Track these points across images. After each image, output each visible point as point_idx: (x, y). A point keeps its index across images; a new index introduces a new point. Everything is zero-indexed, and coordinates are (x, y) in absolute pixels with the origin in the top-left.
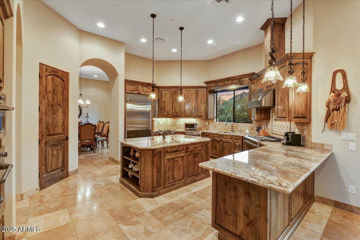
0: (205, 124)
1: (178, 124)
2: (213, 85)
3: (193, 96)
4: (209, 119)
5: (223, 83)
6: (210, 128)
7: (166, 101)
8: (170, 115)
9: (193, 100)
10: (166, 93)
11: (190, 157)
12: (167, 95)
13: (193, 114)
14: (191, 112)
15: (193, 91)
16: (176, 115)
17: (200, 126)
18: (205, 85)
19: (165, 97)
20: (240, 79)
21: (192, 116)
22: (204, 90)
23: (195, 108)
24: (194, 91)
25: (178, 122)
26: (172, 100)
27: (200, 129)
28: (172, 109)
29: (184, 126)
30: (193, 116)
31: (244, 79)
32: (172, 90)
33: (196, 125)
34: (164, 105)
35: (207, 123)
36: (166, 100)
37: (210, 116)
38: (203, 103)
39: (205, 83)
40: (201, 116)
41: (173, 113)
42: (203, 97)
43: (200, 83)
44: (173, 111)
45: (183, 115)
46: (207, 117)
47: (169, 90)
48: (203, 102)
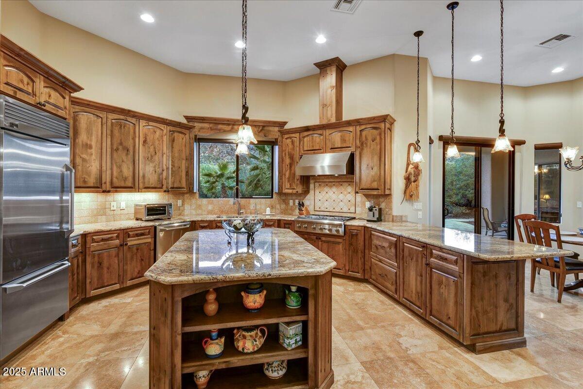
0: (177, 205)
1: (112, 209)
2: (206, 125)
3: (165, 143)
5: (231, 127)
6: (186, 212)
7: (93, 144)
8: (104, 186)
9: (165, 150)
10: (90, 122)
12: (94, 129)
13: (164, 182)
14: (159, 178)
16: (123, 184)
19: (89, 132)
20: (264, 126)
21: (161, 188)
22: (186, 132)
24: (165, 131)
25: (113, 204)
26: (112, 144)
28: (112, 169)
30: (164, 187)
31: (271, 129)
32: (111, 116)
34: (84, 156)
35: (180, 201)
36: (91, 140)
38: (183, 159)
39: (186, 117)
40: (180, 188)
41: (115, 180)
42: (183, 148)
44: (115, 174)
45: (141, 185)
46: (191, 189)
47: (103, 115)
48: (185, 158)
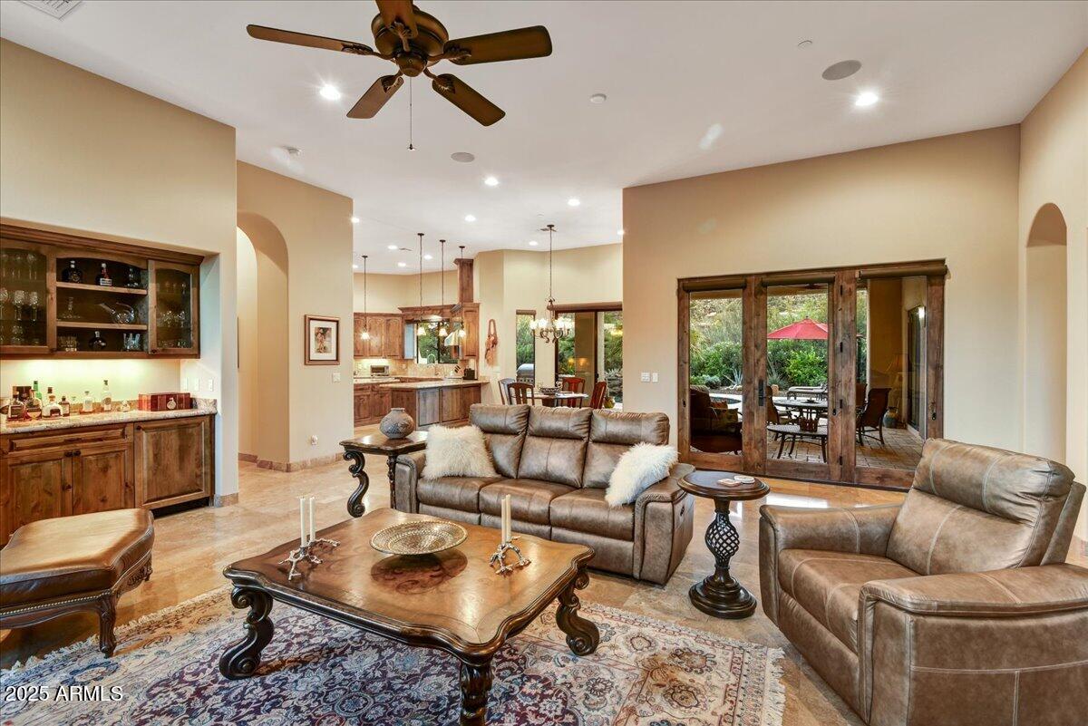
0: (402, 367)
2: (412, 312)
3: (383, 328)
4: (407, 360)
6: (409, 372)
9: (383, 332)
11: (376, 397)
13: (383, 353)
14: (379, 350)
15: (382, 320)
17: (394, 370)
18: (401, 312)
21: (381, 356)
22: (399, 318)
23: (386, 344)
27: (394, 374)
29: (369, 370)
30: (383, 355)
33: (388, 367)
35: (404, 366)
37: (408, 355)
39: (400, 309)
40: (395, 355)
42: (397, 330)
43: (392, 308)
45: (368, 355)
46: (403, 357)
48: (397, 336)
